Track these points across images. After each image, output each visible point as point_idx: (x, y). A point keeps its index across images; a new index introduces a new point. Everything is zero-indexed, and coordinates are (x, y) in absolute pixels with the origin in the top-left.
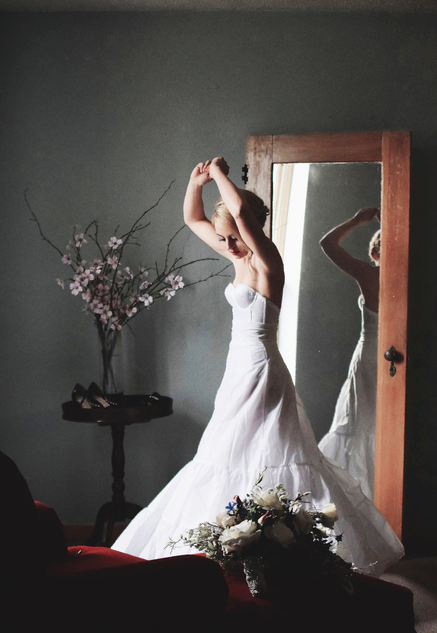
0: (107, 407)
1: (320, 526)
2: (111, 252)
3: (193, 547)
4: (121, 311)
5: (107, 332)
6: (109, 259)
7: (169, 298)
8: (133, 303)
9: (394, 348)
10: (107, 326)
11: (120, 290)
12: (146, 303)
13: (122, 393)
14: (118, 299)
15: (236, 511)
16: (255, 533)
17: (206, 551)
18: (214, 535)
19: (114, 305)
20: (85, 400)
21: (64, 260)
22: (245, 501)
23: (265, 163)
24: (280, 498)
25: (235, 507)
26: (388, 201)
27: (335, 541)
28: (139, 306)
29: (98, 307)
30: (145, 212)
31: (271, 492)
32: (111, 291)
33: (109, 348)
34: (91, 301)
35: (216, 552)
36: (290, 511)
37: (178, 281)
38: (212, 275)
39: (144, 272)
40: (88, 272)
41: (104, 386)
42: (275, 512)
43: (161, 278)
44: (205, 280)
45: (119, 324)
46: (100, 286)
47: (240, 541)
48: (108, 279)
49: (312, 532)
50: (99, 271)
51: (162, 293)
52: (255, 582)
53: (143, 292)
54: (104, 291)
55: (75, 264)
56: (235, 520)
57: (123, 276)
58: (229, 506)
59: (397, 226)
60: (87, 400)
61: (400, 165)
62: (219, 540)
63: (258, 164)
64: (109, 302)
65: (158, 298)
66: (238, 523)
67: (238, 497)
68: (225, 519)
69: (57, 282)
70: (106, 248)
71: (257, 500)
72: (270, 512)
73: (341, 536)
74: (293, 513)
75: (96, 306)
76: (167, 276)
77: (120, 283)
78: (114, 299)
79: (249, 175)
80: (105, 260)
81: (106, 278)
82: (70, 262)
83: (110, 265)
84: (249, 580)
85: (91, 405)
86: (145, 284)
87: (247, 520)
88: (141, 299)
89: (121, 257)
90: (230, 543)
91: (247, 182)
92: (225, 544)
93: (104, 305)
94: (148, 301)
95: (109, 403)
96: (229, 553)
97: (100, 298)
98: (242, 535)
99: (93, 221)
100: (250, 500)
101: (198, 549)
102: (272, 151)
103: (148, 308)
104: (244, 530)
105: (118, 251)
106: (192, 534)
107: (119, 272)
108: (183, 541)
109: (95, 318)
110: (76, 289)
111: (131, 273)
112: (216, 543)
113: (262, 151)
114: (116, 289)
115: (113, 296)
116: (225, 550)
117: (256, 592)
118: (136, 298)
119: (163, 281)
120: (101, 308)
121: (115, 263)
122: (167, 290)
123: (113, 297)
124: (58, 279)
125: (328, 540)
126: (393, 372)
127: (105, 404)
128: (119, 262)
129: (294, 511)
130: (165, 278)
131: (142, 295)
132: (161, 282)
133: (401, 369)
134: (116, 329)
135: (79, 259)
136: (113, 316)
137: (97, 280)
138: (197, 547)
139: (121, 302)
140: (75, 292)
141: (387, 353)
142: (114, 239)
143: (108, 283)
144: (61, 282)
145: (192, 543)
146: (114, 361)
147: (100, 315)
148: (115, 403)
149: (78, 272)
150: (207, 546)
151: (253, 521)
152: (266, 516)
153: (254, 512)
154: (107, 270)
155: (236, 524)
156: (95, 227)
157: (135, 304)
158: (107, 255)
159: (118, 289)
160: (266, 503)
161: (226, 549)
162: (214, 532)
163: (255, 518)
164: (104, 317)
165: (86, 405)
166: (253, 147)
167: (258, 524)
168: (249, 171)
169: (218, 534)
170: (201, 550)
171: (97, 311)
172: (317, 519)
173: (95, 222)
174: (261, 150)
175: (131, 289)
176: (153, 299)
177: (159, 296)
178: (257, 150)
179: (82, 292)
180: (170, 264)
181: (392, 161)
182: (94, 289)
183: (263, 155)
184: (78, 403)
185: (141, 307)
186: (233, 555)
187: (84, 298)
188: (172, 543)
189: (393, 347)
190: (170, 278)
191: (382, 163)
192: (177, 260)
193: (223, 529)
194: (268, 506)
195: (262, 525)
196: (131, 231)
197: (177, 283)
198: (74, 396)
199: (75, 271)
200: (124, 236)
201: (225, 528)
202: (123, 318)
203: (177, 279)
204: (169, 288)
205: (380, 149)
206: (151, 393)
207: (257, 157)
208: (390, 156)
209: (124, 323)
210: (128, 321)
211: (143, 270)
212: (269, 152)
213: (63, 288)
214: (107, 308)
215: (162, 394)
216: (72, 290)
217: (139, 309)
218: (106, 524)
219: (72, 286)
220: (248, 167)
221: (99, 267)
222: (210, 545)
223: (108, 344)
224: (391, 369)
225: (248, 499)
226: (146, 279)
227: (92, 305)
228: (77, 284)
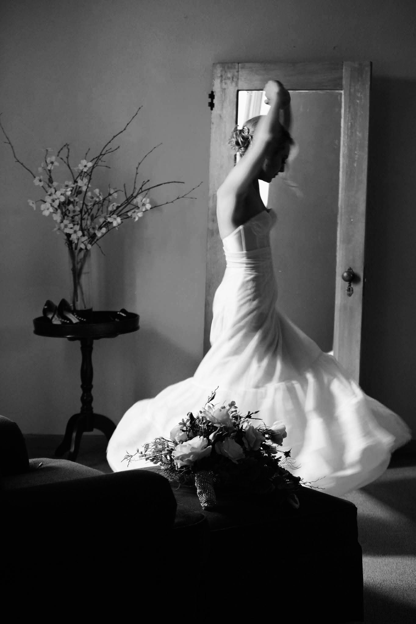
0: (76, 323)
1: (269, 442)
2: (81, 174)
3: (149, 461)
4: (92, 231)
5: (77, 251)
6: (79, 181)
7: (137, 219)
8: (102, 224)
9: (352, 269)
10: (77, 245)
11: (90, 211)
12: (115, 224)
13: (91, 310)
14: (87, 219)
15: (189, 427)
16: (206, 449)
17: (161, 465)
18: (168, 450)
19: (84, 225)
20: (56, 316)
21: (36, 182)
22: (198, 418)
23: (231, 89)
24: (231, 415)
25: (188, 424)
26: (348, 129)
27: (284, 456)
28: (108, 227)
29: (68, 227)
30: (114, 137)
31: (223, 410)
32: (81, 211)
33: (79, 266)
34: (62, 222)
35: (170, 466)
36: (240, 428)
37: (145, 203)
38: (179, 197)
39: (113, 194)
40: (58, 193)
41: (74, 303)
42: (226, 428)
43: (129, 200)
44: (172, 202)
45: (88, 243)
46: (71, 207)
47: (192, 456)
48: (78, 200)
49: (261, 448)
50: (69, 193)
51: (129, 214)
52: (205, 495)
53: (113, 213)
54: (74, 211)
55: (47, 186)
56: (188, 435)
57: (92, 198)
58: (182, 422)
59: (356, 152)
60: (58, 316)
61: (360, 93)
62: (172, 454)
63: (224, 90)
64: (79, 222)
65: (126, 218)
66: (191, 438)
67: (191, 413)
68: (179, 435)
69: (28, 203)
70: (76, 171)
71: (209, 417)
72: (221, 429)
73: (289, 452)
74: (243, 430)
75: (66, 226)
76: (135, 197)
77: (90, 204)
78: (84, 219)
79: (215, 101)
80: (76, 182)
81: (77, 199)
82: (41, 184)
83: (80, 187)
84: (200, 493)
85: (61, 321)
86: (113, 205)
87: (199, 436)
88: (109, 220)
89: (90, 179)
90: (182, 458)
91: (214, 109)
92: (178, 458)
93: (74, 225)
94: (116, 221)
95: (78, 319)
96: (182, 467)
97: (71, 218)
98: (194, 451)
99: (65, 144)
100: (203, 417)
101: (153, 463)
102: (238, 79)
103: (117, 229)
104: (196, 446)
105: (88, 174)
106: (147, 448)
107: (89, 194)
108: (139, 455)
109: (66, 237)
110: (47, 210)
111: (100, 195)
112: (170, 457)
113: (229, 78)
114: (86, 210)
115: (83, 216)
116: (177, 464)
117: (206, 505)
118: (105, 218)
119: (131, 203)
120: (71, 228)
121: (85, 185)
122: (135, 212)
123: (83, 218)
124: (29, 201)
125: (277, 456)
126: (350, 291)
127: (74, 319)
128: (88, 185)
129: (244, 428)
130: (133, 200)
131: (111, 216)
132: (129, 203)
133: (358, 289)
134: (86, 248)
135: (51, 180)
136: (84, 235)
137: (68, 202)
138: (152, 460)
139: (91, 222)
140: (46, 213)
141: (345, 274)
142: (84, 162)
143: (78, 204)
144: (33, 203)
145: (147, 457)
146: (84, 279)
147: (71, 234)
148: (84, 319)
149: (49, 193)
150: (161, 460)
151: (204, 437)
152: (217, 432)
153: (205, 428)
154: (77, 192)
155: (189, 440)
156: (67, 150)
157: (104, 224)
158: (77, 178)
159: (88, 210)
160: (217, 420)
161: (179, 464)
162: (168, 447)
163: (206, 434)
164: (74, 237)
165: (57, 321)
166: (219, 75)
167: (209, 440)
168: (216, 97)
169: (172, 449)
170: (156, 463)
171: (67, 231)
172: (267, 436)
173: (66, 145)
174: (227, 77)
175: (101, 210)
176: (121, 220)
177: (127, 217)
178: (224, 77)
179: (54, 213)
180: (138, 187)
181: (352, 90)
182: (64, 210)
183: (229, 82)
184: (49, 318)
185: (110, 227)
186: (185, 469)
187: (55, 219)
188: (129, 457)
189: (350, 268)
190: (138, 200)
191: (342, 92)
192: (144, 183)
193: (176, 444)
194: (219, 423)
195: (213, 441)
196: (101, 155)
197: (144, 205)
198: (45, 311)
199: (47, 192)
200: (94, 159)
201: (179, 443)
202: (93, 238)
203: (144, 201)
204: (137, 209)
205: (341, 78)
206: (119, 310)
207: (224, 84)
208: (350, 85)
209: (93, 242)
210: (98, 240)
211: (112, 191)
212: (235, 79)
213: (35, 209)
214: (77, 228)
215: (129, 310)
216: (43, 210)
217: (108, 229)
218: (74, 435)
219: (43, 206)
220: (214, 94)
221: (69, 189)
222: (164, 459)
223: (78, 263)
224: (348, 289)
225: (201, 416)
226: (115, 200)
227: (62, 225)
228: (48, 205)
